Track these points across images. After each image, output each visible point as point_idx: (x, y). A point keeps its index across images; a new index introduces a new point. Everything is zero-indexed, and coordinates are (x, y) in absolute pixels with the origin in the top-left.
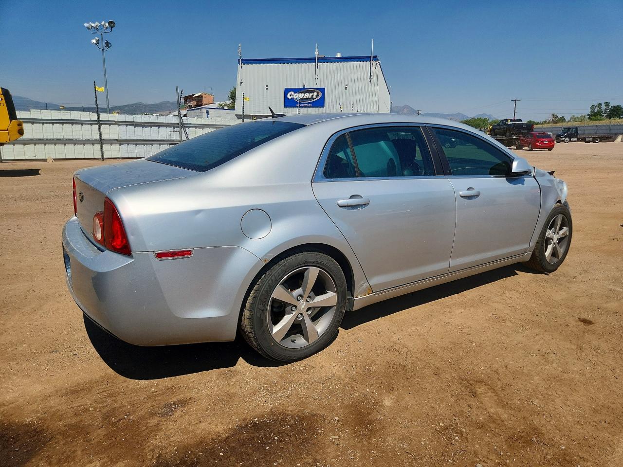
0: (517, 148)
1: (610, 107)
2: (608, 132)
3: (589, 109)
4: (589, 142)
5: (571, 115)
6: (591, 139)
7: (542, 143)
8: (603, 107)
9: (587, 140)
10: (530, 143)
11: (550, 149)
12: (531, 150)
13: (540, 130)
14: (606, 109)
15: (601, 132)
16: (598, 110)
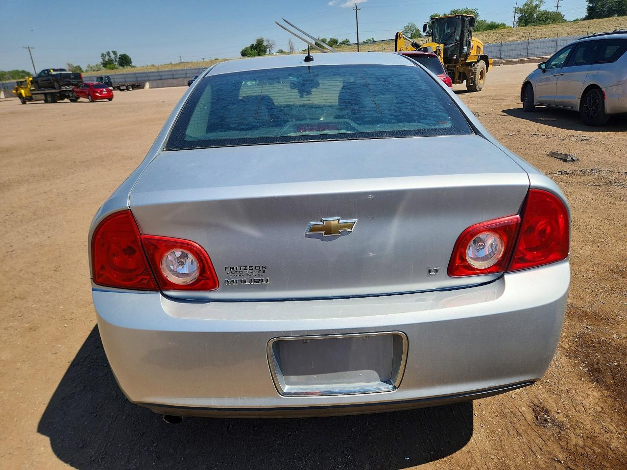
0: (72, 101)
1: (118, 56)
2: (124, 80)
3: (101, 58)
4: (123, 90)
5: (87, 65)
6: (125, 88)
7: (101, 93)
8: (112, 56)
9: (122, 88)
10: (89, 95)
11: (110, 99)
12: (93, 101)
13: (88, 79)
14: (115, 58)
15: (131, 80)
16: (108, 59)
